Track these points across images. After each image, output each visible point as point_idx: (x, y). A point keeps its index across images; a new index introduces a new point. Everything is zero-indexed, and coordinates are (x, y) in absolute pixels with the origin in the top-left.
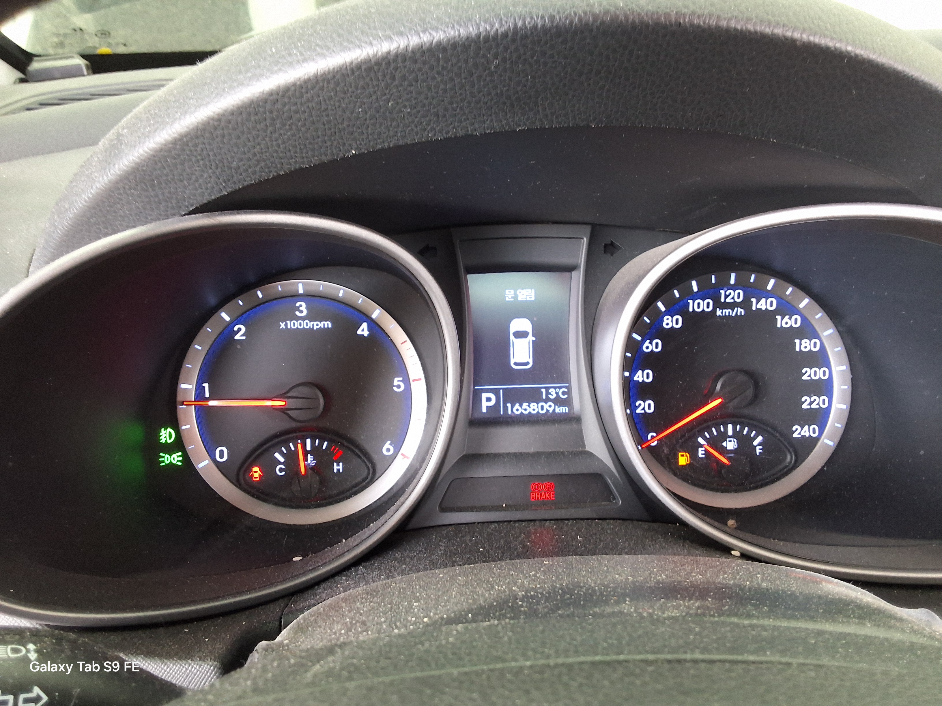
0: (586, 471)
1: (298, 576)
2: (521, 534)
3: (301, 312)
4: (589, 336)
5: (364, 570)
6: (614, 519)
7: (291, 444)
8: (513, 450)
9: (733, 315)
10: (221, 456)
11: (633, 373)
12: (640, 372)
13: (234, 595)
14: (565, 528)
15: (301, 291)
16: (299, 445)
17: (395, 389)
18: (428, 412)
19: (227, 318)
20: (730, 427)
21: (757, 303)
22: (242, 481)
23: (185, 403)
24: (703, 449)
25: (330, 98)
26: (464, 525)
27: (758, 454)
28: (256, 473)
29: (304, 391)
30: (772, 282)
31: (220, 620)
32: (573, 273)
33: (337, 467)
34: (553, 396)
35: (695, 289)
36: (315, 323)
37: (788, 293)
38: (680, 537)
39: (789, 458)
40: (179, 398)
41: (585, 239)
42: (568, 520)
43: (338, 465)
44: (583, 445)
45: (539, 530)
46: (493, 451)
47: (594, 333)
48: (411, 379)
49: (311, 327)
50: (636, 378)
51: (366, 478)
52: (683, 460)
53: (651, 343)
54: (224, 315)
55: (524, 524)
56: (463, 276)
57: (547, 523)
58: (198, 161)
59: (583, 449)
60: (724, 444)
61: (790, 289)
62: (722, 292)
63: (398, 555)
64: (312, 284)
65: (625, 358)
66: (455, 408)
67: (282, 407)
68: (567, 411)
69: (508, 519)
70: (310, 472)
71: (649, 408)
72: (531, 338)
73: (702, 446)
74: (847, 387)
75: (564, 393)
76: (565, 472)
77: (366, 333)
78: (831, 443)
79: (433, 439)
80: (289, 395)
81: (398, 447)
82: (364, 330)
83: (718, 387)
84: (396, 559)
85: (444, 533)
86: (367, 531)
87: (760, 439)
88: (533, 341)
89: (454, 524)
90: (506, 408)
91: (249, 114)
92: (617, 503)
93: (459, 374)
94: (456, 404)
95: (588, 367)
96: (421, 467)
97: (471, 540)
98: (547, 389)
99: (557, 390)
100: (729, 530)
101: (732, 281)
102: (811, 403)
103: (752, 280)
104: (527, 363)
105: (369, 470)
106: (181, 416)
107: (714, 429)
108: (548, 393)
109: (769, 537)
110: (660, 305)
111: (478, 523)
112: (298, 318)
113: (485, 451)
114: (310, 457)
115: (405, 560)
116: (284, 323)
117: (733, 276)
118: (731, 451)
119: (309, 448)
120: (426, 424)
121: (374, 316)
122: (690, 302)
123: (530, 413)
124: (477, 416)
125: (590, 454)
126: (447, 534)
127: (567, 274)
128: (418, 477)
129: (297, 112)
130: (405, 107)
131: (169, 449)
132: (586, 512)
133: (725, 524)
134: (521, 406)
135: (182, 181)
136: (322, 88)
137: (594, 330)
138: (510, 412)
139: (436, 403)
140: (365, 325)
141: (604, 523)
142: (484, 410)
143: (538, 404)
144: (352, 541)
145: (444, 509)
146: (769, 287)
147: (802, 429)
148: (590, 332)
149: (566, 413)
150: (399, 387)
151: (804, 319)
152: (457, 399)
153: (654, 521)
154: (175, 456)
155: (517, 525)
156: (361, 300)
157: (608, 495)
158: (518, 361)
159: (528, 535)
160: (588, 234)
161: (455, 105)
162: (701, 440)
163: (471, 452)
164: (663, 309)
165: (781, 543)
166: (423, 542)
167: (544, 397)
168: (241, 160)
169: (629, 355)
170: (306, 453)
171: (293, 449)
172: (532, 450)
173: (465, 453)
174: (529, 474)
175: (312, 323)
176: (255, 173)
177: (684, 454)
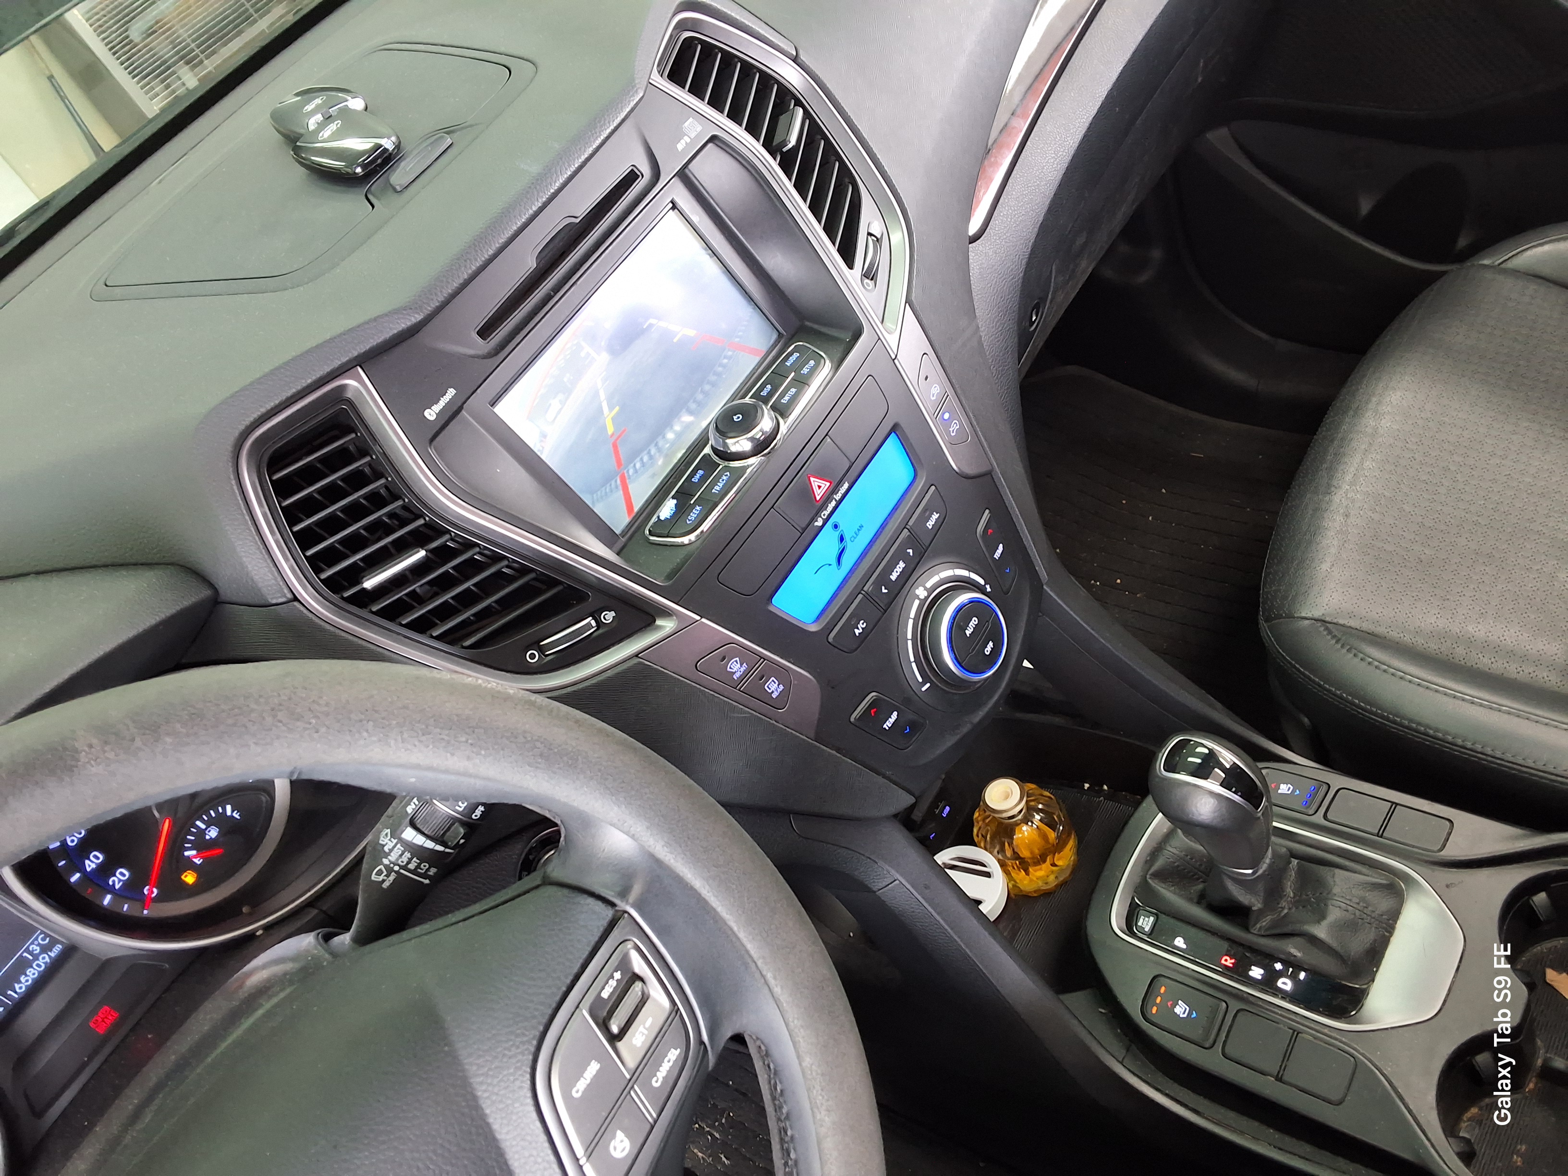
20: (198, 823)
24: (196, 857)
27: (239, 818)
34: (37, 950)
39: (264, 798)
44: (99, 959)
52: (189, 878)
59: (101, 963)
60: (207, 837)
68: (60, 947)
71: (123, 875)
73: (193, 856)
75: (44, 938)
87: (229, 808)
98: (27, 951)
99: (37, 941)
107: (188, 838)
108: (31, 953)
118: (218, 838)
143: (32, 967)
149: (63, 950)
167: (31, 958)
172: (63, 1004)
177: (185, 874)
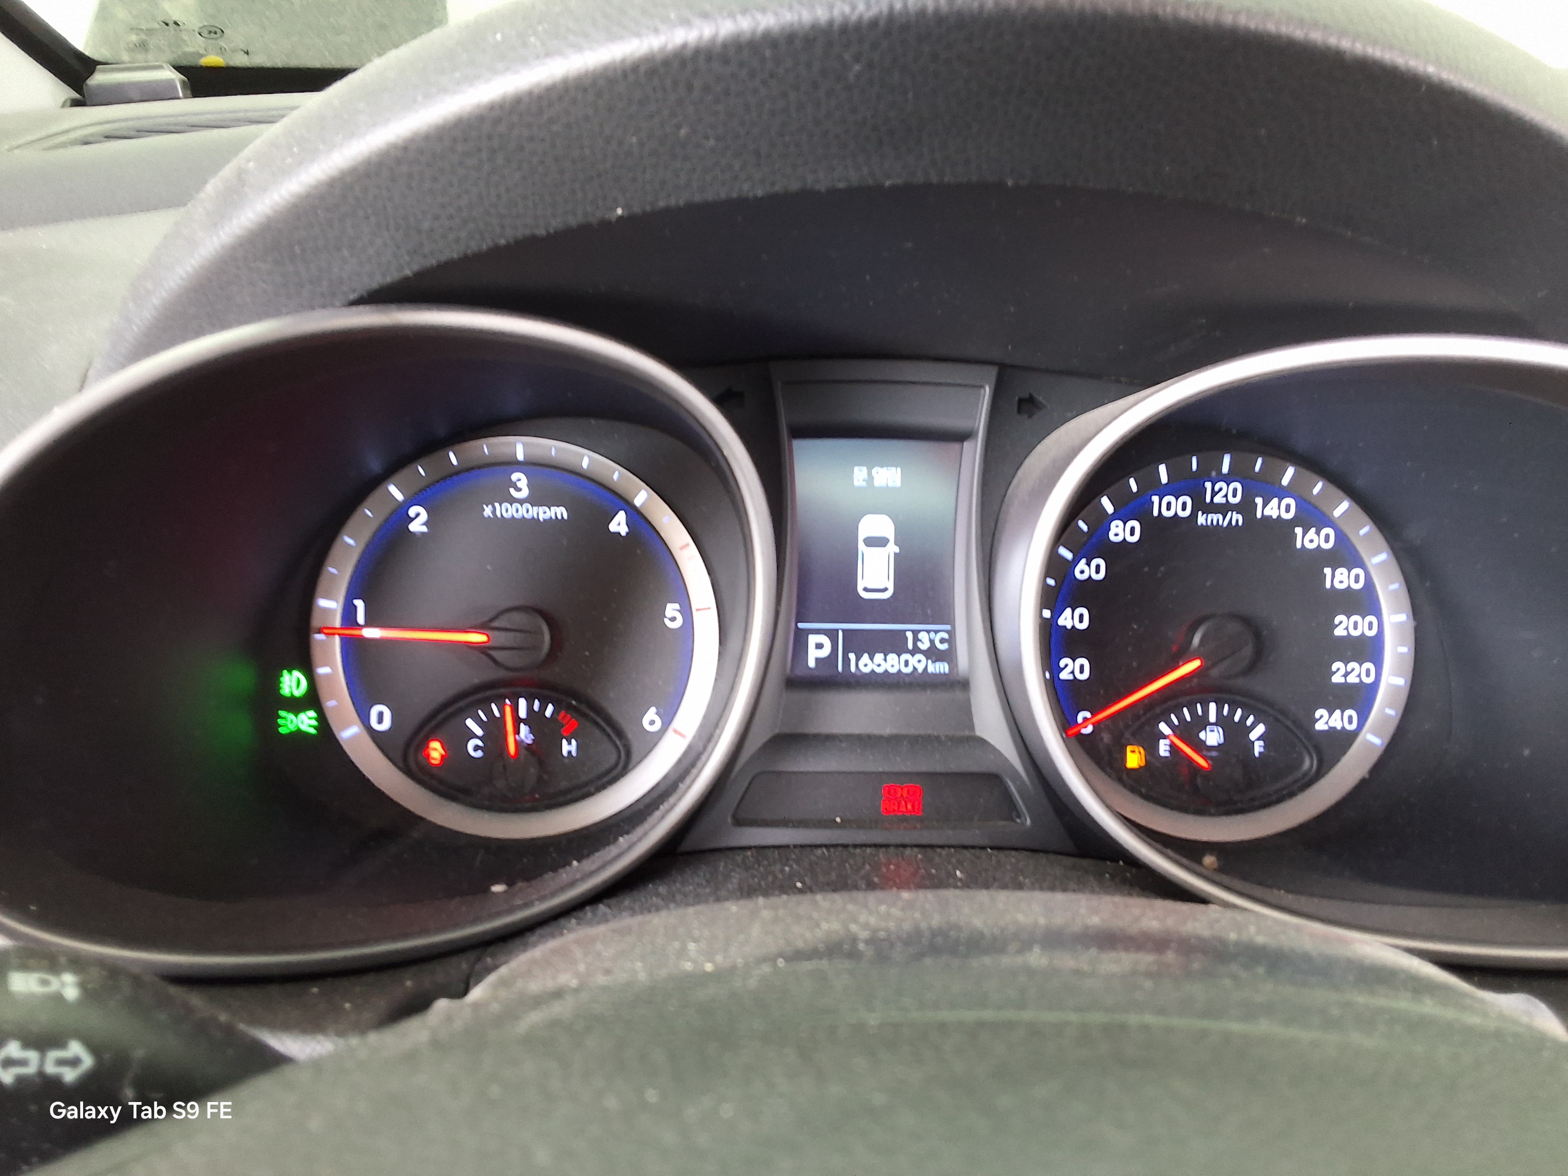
0: (974, 768)
1: (498, 914)
2: (864, 864)
3: (519, 490)
4: (988, 551)
5: (607, 910)
6: (1016, 849)
7: (494, 706)
8: (856, 730)
9: (1225, 524)
10: (380, 720)
11: (1057, 613)
12: (1068, 611)
13: (394, 939)
14: (937, 860)
15: (520, 457)
16: (508, 710)
17: (667, 621)
18: (719, 660)
19: (399, 496)
20: (1213, 707)
21: (1265, 506)
22: (412, 763)
23: (326, 631)
24: (1167, 742)
25: (587, 119)
26: (772, 849)
27: (1257, 754)
28: (436, 751)
29: (519, 619)
30: (1290, 471)
31: (370, 978)
32: (966, 444)
33: (568, 747)
34: (924, 645)
35: (1164, 479)
36: (542, 509)
37: (1316, 491)
38: (1124, 881)
39: (1308, 764)
40: (316, 622)
41: (987, 389)
42: (942, 847)
43: (570, 743)
44: (972, 727)
45: (894, 861)
46: (824, 729)
47: (995, 543)
48: (694, 606)
49: (536, 516)
50: (1061, 622)
51: (617, 764)
52: (1134, 759)
53: (1088, 564)
54: (393, 489)
55: (868, 850)
56: (786, 442)
57: (908, 851)
58: (367, 218)
59: (972, 734)
60: (1202, 735)
61: (1319, 486)
62: (1208, 485)
63: (662, 889)
64: (538, 445)
65: (1045, 588)
66: (765, 654)
67: (483, 645)
68: (947, 671)
69: (844, 842)
70: (523, 752)
71: (1082, 671)
72: (892, 548)
73: (1165, 737)
74: (1406, 650)
75: (942, 641)
76: (940, 768)
77: (623, 530)
78: (1377, 741)
79: (726, 704)
80: (496, 624)
81: (668, 719)
82: (619, 524)
83: (1196, 640)
84: (658, 895)
85: (739, 859)
86: (612, 850)
87: (1260, 729)
88: (895, 554)
89: (755, 847)
90: (847, 661)
91: (455, 140)
92: (1023, 824)
93: (773, 598)
94: (767, 649)
95: (985, 599)
96: (705, 748)
97: (782, 871)
98: (915, 633)
99: (932, 635)
100: (1205, 872)
101: (1225, 469)
102: (1346, 675)
103: (1257, 468)
104: (886, 590)
105: (619, 752)
106: (317, 653)
107: (1185, 710)
108: (916, 640)
109: (1270, 887)
110: (1106, 502)
111: (795, 846)
112: (512, 500)
113: (812, 729)
114: (524, 729)
115: (674, 896)
116: (490, 506)
117: (1227, 460)
118: (1212, 748)
119: (523, 713)
120: (716, 679)
121: (638, 501)
122: (1155, 499)
123: (886, 671)
124: (799, 672)
125: (983, 742)
126: (743, 861)
127: (956, 446)
128: (699, 765)
129: (531, 139)
130: (707, 138)
131: (296, 705)
132: (972, 835)
133: (1199, 862)
134: (872, 659)
135: (339, 249)
136: (574, 102)
137: (996, 538)
138: (853, 669)
139: (733, 644)
140: (621, 516)
141: (1002, 855)
142: (812, 663)
143: (899, 656)
144: (589, 864)
145: (740, 822)
146: (1285, 481)
147: (1330, 716)
148: (989, 540)
149: (945, 674)
150: (673, 619)
151: (1341, 537)
152: (769, 639)
153: (1083, 855)
154: (302, 716)
155: (858, 851)
156: (617, 475)
157: (1009, 809)
158: (869, 587)
159: (876, 867)
160: (993, 379)
161: (787, 138)
162: (1163, 727)
163: (787, 730)
164: (1109, 508)
165: (1290, 896)
166: (704, 871)
167: (910, 646)
168: (437, 218)
169: (1051, 582)
170: (517, 721)
171: (497, 714)
172: (887, 731)
173: (777, 731)
174: (881, 770)
175: (535, 508)
176: (457, 240)
177: (1136, 748)
